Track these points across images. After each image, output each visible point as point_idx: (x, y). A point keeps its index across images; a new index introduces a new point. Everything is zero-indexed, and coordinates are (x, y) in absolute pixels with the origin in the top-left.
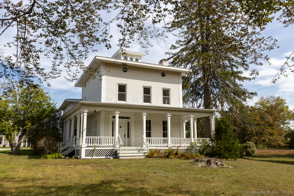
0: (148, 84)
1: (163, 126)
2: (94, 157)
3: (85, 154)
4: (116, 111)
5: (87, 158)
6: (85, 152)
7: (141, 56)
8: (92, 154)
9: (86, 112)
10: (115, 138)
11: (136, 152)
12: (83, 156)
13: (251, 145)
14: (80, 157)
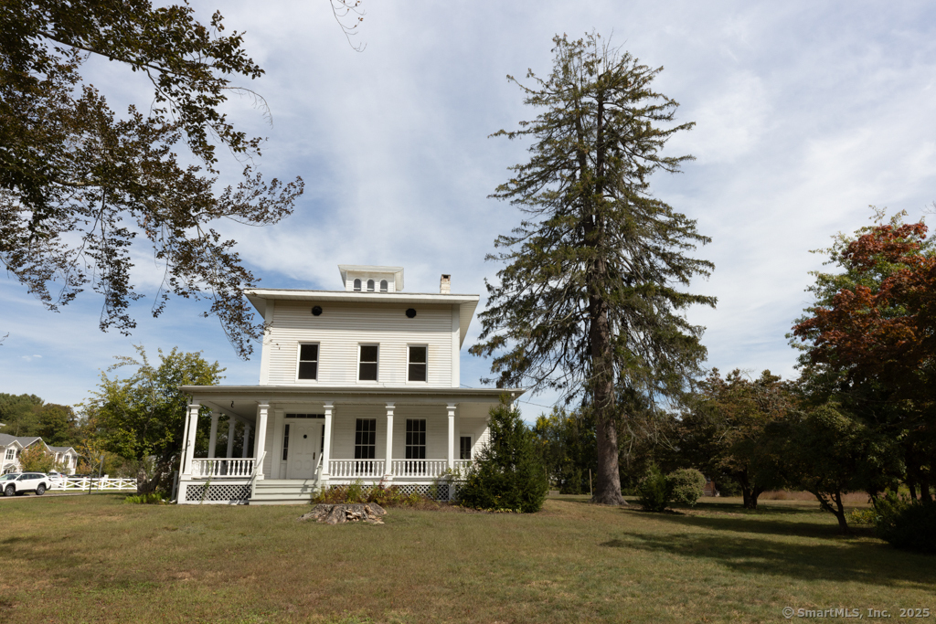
0: (370, 337)
1: (407, 434)
2: (206, 502)
3: (185, 495)
4: (262, 402)
5: (189, 502)
6: (186, 490)
7: (393, 274)
8: (201, 495)
9: (195, 408)
10: (256, 461)
11: (299, 490)
12: (182, 497)
13: (687, 478)
14: (176, 502)
